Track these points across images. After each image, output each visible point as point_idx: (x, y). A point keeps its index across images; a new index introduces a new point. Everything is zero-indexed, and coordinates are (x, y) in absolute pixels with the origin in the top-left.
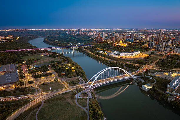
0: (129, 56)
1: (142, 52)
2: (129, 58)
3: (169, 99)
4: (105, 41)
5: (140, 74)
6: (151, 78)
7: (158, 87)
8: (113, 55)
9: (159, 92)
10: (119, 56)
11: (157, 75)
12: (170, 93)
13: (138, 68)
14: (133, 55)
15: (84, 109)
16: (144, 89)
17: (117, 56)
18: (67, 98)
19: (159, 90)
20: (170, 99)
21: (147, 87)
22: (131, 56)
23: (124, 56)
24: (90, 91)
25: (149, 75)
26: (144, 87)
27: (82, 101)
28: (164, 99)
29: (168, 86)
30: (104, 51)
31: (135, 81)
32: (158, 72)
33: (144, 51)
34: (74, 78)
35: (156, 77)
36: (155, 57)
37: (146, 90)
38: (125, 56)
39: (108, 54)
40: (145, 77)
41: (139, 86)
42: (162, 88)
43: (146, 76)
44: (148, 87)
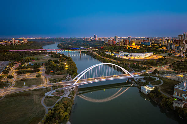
0: (138, 57)
1: (157, 54)
2: (139, 59)
3: (175, 105)
4: (117, 44)
5: (145, 75)
6: (157, 79)
7: (164, 89)
8: (120, 56)
9: (162, 95)
10: (127, 57)
11: (168, 77)
12: (179, 97)
13: (145, 68)
14: (144, 57)
15: (47, 108)
16: (143, 92)
17: (125, 57)
18: (36, 95)
19: (163, 93)
20: (177, 105)
21: (147, 89)
22: (141, 57)
23: (132, 57)
24: (71, 89)
25: (156, 76)
26: (144, 88)
27: (51, 99)
28: (167, 105)
29: (176, 87)
30: (112, 53)
31: (135, 82)
32: (170, 73)
33: (159, 53)
34: (61, 75)
35: (165, 78)
36: (172, 59)
37: (146, 93)
38: (134, 57)
39: (114, 55)
40: (149, 78)
41: (139, 87)
42: (169, 91)
43: (151, 77)
44: (149, 89)
